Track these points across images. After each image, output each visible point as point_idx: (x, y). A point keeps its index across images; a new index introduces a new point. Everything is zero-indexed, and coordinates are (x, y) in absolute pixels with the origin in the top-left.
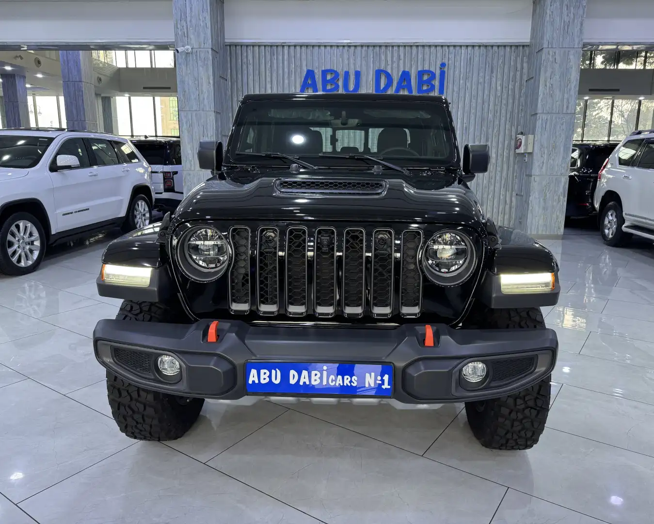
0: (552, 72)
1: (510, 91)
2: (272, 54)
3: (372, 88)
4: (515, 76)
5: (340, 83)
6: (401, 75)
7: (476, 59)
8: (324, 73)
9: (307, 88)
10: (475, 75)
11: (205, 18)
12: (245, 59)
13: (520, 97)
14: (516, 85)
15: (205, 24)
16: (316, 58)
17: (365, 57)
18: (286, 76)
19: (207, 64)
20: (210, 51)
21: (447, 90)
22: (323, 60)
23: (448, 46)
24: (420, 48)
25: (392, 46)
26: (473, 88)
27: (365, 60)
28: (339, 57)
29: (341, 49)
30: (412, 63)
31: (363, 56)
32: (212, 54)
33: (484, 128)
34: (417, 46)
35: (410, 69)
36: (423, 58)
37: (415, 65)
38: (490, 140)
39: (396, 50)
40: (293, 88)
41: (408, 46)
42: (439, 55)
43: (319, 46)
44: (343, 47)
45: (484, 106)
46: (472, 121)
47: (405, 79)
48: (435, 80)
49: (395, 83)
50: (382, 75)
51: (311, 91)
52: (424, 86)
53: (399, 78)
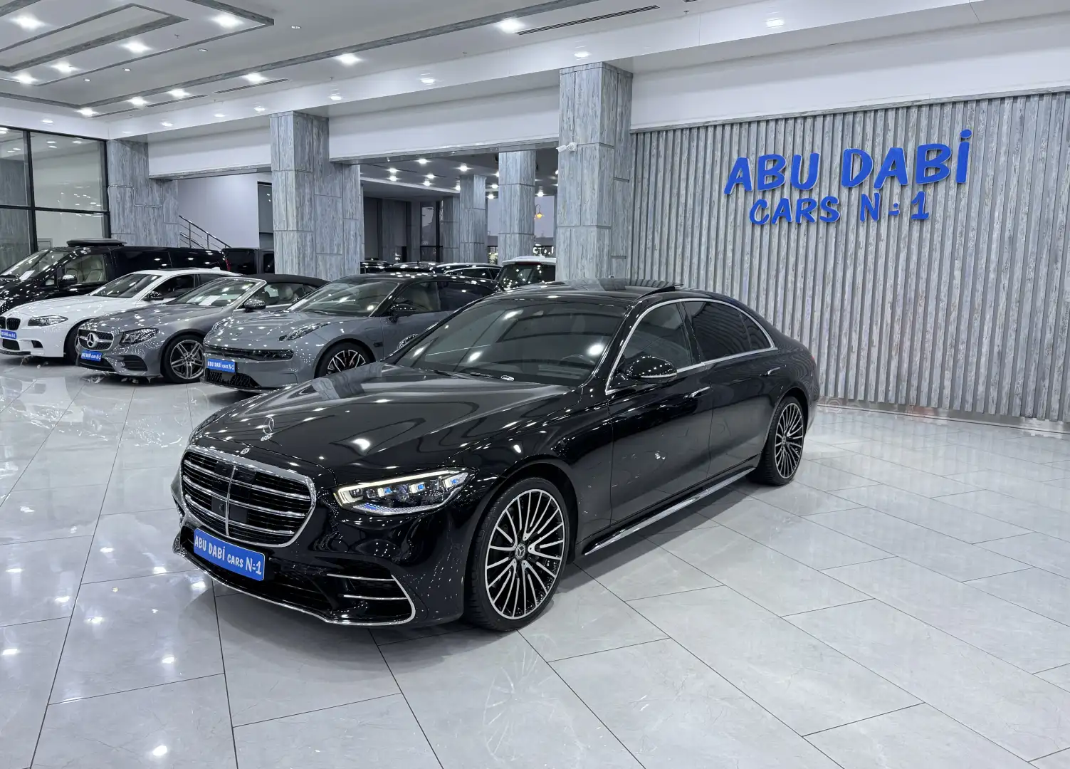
2: (691, 140)
3: (837, 179)
5: (788, 175)
6: (888, 156)
8: (761, 161)
9: (737, 185)
11: (595, 104)
15: (594, 113)
18: (708, 169)
19: (593, 165)
20: (598, 147)
21: (973, 173)
22: (762, 143)
23: (978, 101)
24: (924, 109)
25: (876, 111)
26: (1027, 169)
27: (829, 136)
28: (787, 135)
29: (791, 122)
30: (910, 134)
31: (826, 129)
32: (600, 150)
33: (1047, 239)
34: (920, 107)
35: (906, 144)
36: (929, 127)
37: (914, 136)
38: (1060, 261)
39: (881, 116)
40: (716, 187)
41: (903, 107)
42: (959, 117)
43: (759, 122)
44: (796, 119)
45: (1048, 199)
46: (1023, 225)
47: (895, 161)
48: (950, 159)
49: (878, 168)
50: (855, 157)
51: (742, 189)
52: (929, 170)
53: (884, 160)
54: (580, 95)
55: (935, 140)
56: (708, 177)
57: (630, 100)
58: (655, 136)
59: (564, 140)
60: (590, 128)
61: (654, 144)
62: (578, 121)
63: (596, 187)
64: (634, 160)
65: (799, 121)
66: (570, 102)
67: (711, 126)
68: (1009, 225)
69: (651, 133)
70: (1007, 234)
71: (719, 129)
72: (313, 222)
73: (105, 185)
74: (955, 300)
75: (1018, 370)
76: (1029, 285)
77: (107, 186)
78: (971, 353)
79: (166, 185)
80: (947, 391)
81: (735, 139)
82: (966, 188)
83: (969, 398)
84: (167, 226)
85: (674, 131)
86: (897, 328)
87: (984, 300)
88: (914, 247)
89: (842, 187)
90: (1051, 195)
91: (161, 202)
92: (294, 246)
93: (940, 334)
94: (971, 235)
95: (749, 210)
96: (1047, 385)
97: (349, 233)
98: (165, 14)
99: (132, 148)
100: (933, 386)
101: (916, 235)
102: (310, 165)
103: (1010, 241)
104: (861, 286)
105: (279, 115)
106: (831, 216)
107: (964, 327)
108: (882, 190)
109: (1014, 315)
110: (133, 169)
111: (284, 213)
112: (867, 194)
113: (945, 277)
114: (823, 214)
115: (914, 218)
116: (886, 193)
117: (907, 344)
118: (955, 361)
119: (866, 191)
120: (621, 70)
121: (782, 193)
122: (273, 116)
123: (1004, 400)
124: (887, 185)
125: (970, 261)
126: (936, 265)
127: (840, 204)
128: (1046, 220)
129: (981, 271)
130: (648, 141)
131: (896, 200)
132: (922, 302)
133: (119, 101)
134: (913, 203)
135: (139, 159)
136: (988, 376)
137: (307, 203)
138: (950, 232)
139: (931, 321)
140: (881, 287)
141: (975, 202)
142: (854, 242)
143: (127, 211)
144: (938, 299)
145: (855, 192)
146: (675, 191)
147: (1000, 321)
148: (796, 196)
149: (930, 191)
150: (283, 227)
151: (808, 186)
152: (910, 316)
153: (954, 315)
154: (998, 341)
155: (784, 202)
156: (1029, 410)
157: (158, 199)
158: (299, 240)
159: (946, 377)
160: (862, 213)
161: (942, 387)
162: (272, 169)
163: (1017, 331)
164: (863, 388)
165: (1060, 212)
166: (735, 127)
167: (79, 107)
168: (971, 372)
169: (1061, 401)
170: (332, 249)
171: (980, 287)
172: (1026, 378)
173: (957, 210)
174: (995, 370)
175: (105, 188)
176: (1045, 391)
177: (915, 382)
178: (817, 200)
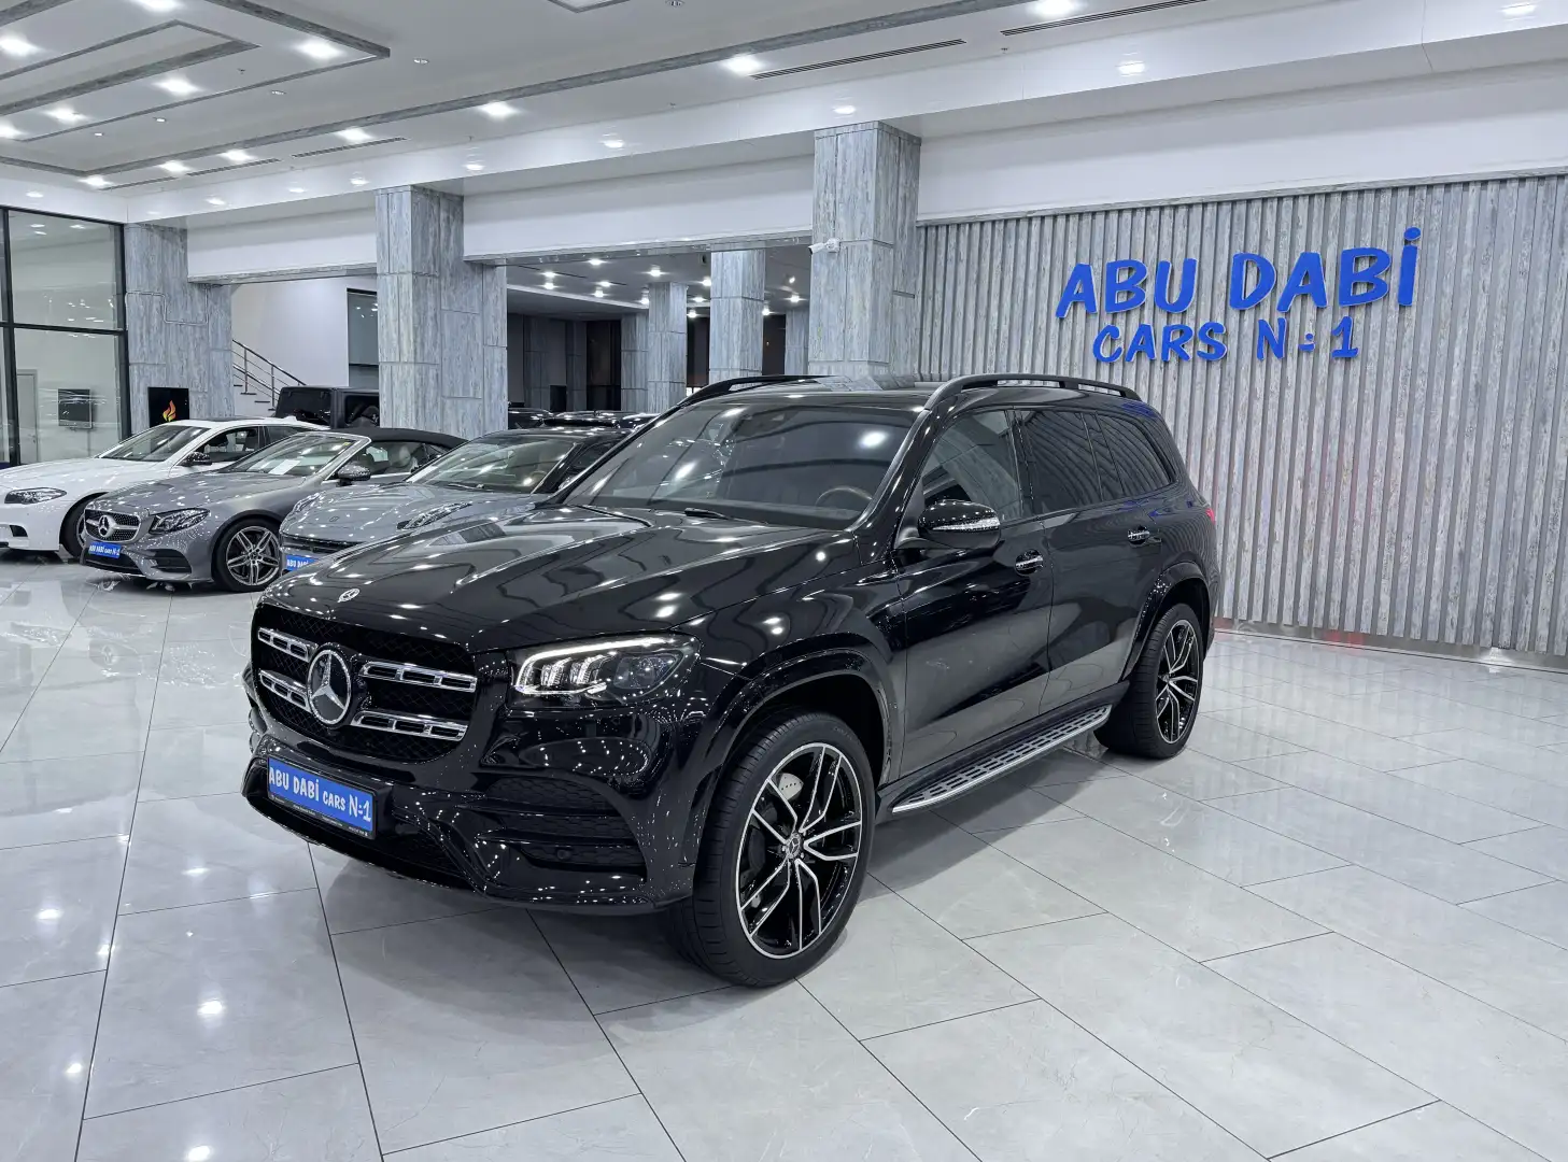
2: (1006, 238)
3: (1223, 296)
5: (1150, 290)
6: (1297, 265)
8: (1112, 270)
9: (1075, 304)
11: (866, 183)
12: (953, 252)
15: (865, 195)
16: (1098, 239)
17: (1210, 229)
18: (1032, 280)
19: (863, 271)
20: (870, 244)
21: (1423, 293)
22: (1112, 244)
23: (1430, 187)
24: (1351, 197)
25: (1280, 199)
26: (1501, 286)
27: (1211, 234)
28: (1149, 232)
29: (1155, 214)
30: (1330, 233)
31: (1207, 225)
32: (873, 252)
33: (1531, 388)
34: (1345, 193)
35: (1324, 248)
36: (1359, 221)
37: (1336, 237)
38: (1550, 419)
39: (1287, 206)
40: (1044, 306)
41: (1319, 194)
42: (1402, 210)
43: (1107, 212)
44: (1162, 208)
45: (1531, 332)
46: (1495, 369)
47: (1308, 272)
48: (1389, 270)
49: (1283, 283)
50: (1250, 266)
51: (1081, 310)
52: (1358, 286)
53: (1292, 270)
54: (844, 169)
55: (1366, 243)
56: (1031, 292)
57: (916, 177)
58: (953, 231)
59: (821, 235)
60: (859, 217)
61: (952, 242)
62: (841, 209)
63: (868, 305)
64: (921, 266)
65: (1167, 211)
66: (829, 179)
67: (1036, 217)
68: (1474, 369)
69: (948, 226)
70: (1473, 380)
71: (1048, 222)
72: (438, 350)
73: (120, 291)
74: (1397, 476)
75: (1488, 580)
76: (1505, 456)
77: (124, 292)
78: (1419, 554)
79: (212, 294)
80: (1384, 610)
81: (1072, 237)
82: (1412, 313)
83: (1417, 620)
84: (214, 353)
85: (982, 223)
86: (1311, 516)
87: (1438, 478)
88: (1336, 398)
89: (1229, 306)
90: (1536, 324)
91: (207, 318)
92: (410, 386)
93: (1375, 525)
94: (1419, 381)
95: (1092, 342)
96: (1531, 602)
97: (492, 365)
98: (224, 36)
99: (163, 238)
100: (1364, 602)
101: (1338, 380)
102: (434, 264)
103: (1476, 391)
104: (1257, 454)
105: (390, 191)
106: (1213, 351)
107: (1409, 515)
108: (1288, 314)
109: (1482, 499)
110: (163, 266)
111: (395, 336)
112: (1267, 320)
113: (1382, 442)
114: (1202, 347)
115: (1335, 355)
116: (1294, 320)
117: (1325, 538)
118: (1397, 564)
119: (1265, 315)
120: (905, 133)
121: (1141, 317)
122: (380, 192)
123: (1469, 622)
124: (1296, 306)
125: (1419, 419)
126: (1368, 425)
127: (1227, 334)
128: (1528, 362)
129: (1434, 435)
130: (942, 240)
131: (1309, 329)
132: (1346, 478)
133: (147, 165)
134: (1334, 334)
135: (174, 253)
136: (1446, 587)
137: (430, 323)
138: (1388, 377)
139: (1360, 505)
140: (1287, 456)
141: (1426, 334)
142: (1248, 389)
143: (154, 331)
144: (1371, 475)
145: (1249, 317)
146: (982, 312)
147: (1463, 507)
148: (1162, 322)
149: (1359, 315)
150: (394, 357)
151: (1181, 306)
152: (1330, 498)
153: (1394, 498)
154: (1459, 535)
155: (1144, 330)
156: (1505, 638)
157: (200, 312)
158: (418, 376)
159: (1383, 586)
160: (1260, 346)
161: (1377, 602)
162: (378, 272)
163: (1488, 523)
164: (1261, 602)
165: (1550, 349)
166: (1071, 219)
167: (84, 174)
168: (1419, 581)
169: (1552, 626)
170: (465, 391)
171: (1433, 459)
172: (1501, 589)
173: (1399, 346)
174: (1455, 579)
175: (121, 296)
176: (1528, 609)
177: (1336, 596)
178: (1192, 327)
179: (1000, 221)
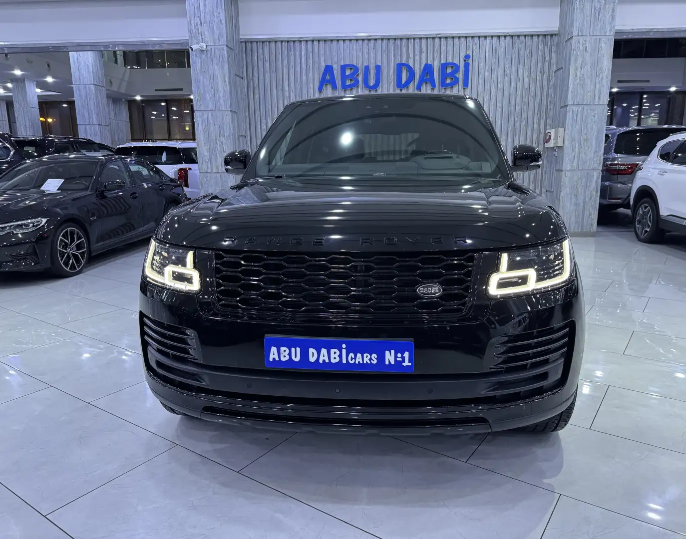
0: (583, 61)
1: (538, 82)
2: (289, 50)
3: (393, 83)
4: (543, 66)
5: (360, 78)
6: (423, 69)
7: (502, 50)
8: (343, 68)
9: (326, 86)
10: (501, 66)
11: (219, 14)
12: (262, 56)
13: (548, 88)
14: (545, 76)
15: (219, 20)
16: (334, 54)
17: (385, 51)
18: (304, 72)
19: (223, 62)
20: (225, 47)
21: (472, 83)
22: (341, 56)
23: (473, 37)
24: (442, 40)
26: (499, 80)
27: (386, 54)
28: (358, 50)
29: (360, 42)
30: (435, 55)
31: (384, 49)
32: (227, 51)
33: (511, 122)
34: (440, 38)
35: (433, 62)
36: (446, 50)
37: (438, 57)
39: (411, 42)
40: (312, 86)
42: (463, 46)
45: (510, 99)
47: (428, 72)
48: (459, 72)
49: (417, 77)
50: (403, 68)
52: (448, 79)
53: (421, 71)
55: (450, 60)
56: (304, 78)
59: (194, 41)
61: (260, 51)
62: (205, 27)
63: (227, 80)
64: (245, 63)
66: (196, 11)
67: (304, 40)
81: (322, 52)
82: (468, 91)
85: (275, 42)
89: (395, 87)
108: (420, 91)
121: (357, 92)
124: (424, 87)
151: (375, 87)
166: (321, 43)
179: (285, 41)
